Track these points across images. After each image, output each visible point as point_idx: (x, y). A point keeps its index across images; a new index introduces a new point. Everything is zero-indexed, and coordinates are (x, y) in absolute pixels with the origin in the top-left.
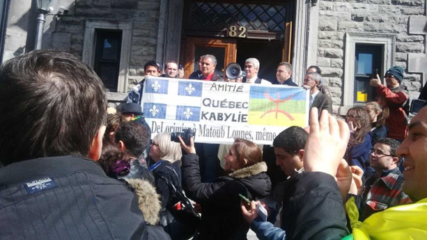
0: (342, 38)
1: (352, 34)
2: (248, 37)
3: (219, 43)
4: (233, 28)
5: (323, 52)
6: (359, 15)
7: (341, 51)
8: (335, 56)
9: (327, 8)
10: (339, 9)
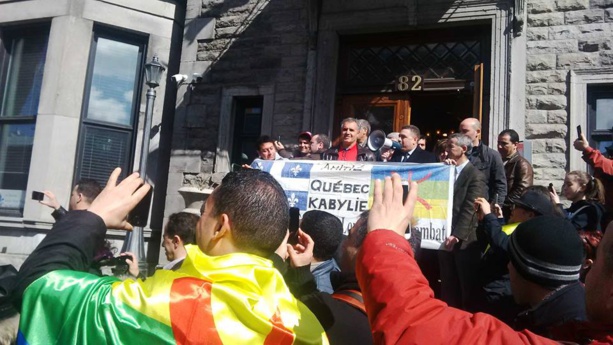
0: (564, 78)
1: (580, 72)
2: (425, 89)
3: (385, 100)
4: (404, 79)
5: (534, 103)
6: (590, 42)
7: (564, 99)
8: (553, 107)
9: (539, 37)
10: (558, 36)
